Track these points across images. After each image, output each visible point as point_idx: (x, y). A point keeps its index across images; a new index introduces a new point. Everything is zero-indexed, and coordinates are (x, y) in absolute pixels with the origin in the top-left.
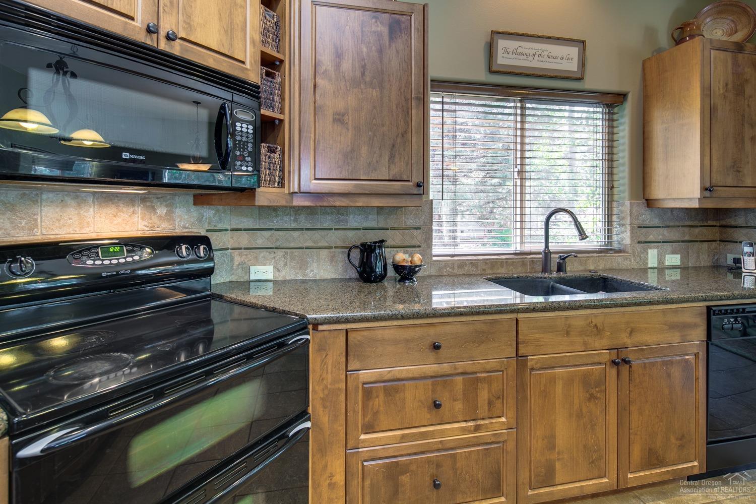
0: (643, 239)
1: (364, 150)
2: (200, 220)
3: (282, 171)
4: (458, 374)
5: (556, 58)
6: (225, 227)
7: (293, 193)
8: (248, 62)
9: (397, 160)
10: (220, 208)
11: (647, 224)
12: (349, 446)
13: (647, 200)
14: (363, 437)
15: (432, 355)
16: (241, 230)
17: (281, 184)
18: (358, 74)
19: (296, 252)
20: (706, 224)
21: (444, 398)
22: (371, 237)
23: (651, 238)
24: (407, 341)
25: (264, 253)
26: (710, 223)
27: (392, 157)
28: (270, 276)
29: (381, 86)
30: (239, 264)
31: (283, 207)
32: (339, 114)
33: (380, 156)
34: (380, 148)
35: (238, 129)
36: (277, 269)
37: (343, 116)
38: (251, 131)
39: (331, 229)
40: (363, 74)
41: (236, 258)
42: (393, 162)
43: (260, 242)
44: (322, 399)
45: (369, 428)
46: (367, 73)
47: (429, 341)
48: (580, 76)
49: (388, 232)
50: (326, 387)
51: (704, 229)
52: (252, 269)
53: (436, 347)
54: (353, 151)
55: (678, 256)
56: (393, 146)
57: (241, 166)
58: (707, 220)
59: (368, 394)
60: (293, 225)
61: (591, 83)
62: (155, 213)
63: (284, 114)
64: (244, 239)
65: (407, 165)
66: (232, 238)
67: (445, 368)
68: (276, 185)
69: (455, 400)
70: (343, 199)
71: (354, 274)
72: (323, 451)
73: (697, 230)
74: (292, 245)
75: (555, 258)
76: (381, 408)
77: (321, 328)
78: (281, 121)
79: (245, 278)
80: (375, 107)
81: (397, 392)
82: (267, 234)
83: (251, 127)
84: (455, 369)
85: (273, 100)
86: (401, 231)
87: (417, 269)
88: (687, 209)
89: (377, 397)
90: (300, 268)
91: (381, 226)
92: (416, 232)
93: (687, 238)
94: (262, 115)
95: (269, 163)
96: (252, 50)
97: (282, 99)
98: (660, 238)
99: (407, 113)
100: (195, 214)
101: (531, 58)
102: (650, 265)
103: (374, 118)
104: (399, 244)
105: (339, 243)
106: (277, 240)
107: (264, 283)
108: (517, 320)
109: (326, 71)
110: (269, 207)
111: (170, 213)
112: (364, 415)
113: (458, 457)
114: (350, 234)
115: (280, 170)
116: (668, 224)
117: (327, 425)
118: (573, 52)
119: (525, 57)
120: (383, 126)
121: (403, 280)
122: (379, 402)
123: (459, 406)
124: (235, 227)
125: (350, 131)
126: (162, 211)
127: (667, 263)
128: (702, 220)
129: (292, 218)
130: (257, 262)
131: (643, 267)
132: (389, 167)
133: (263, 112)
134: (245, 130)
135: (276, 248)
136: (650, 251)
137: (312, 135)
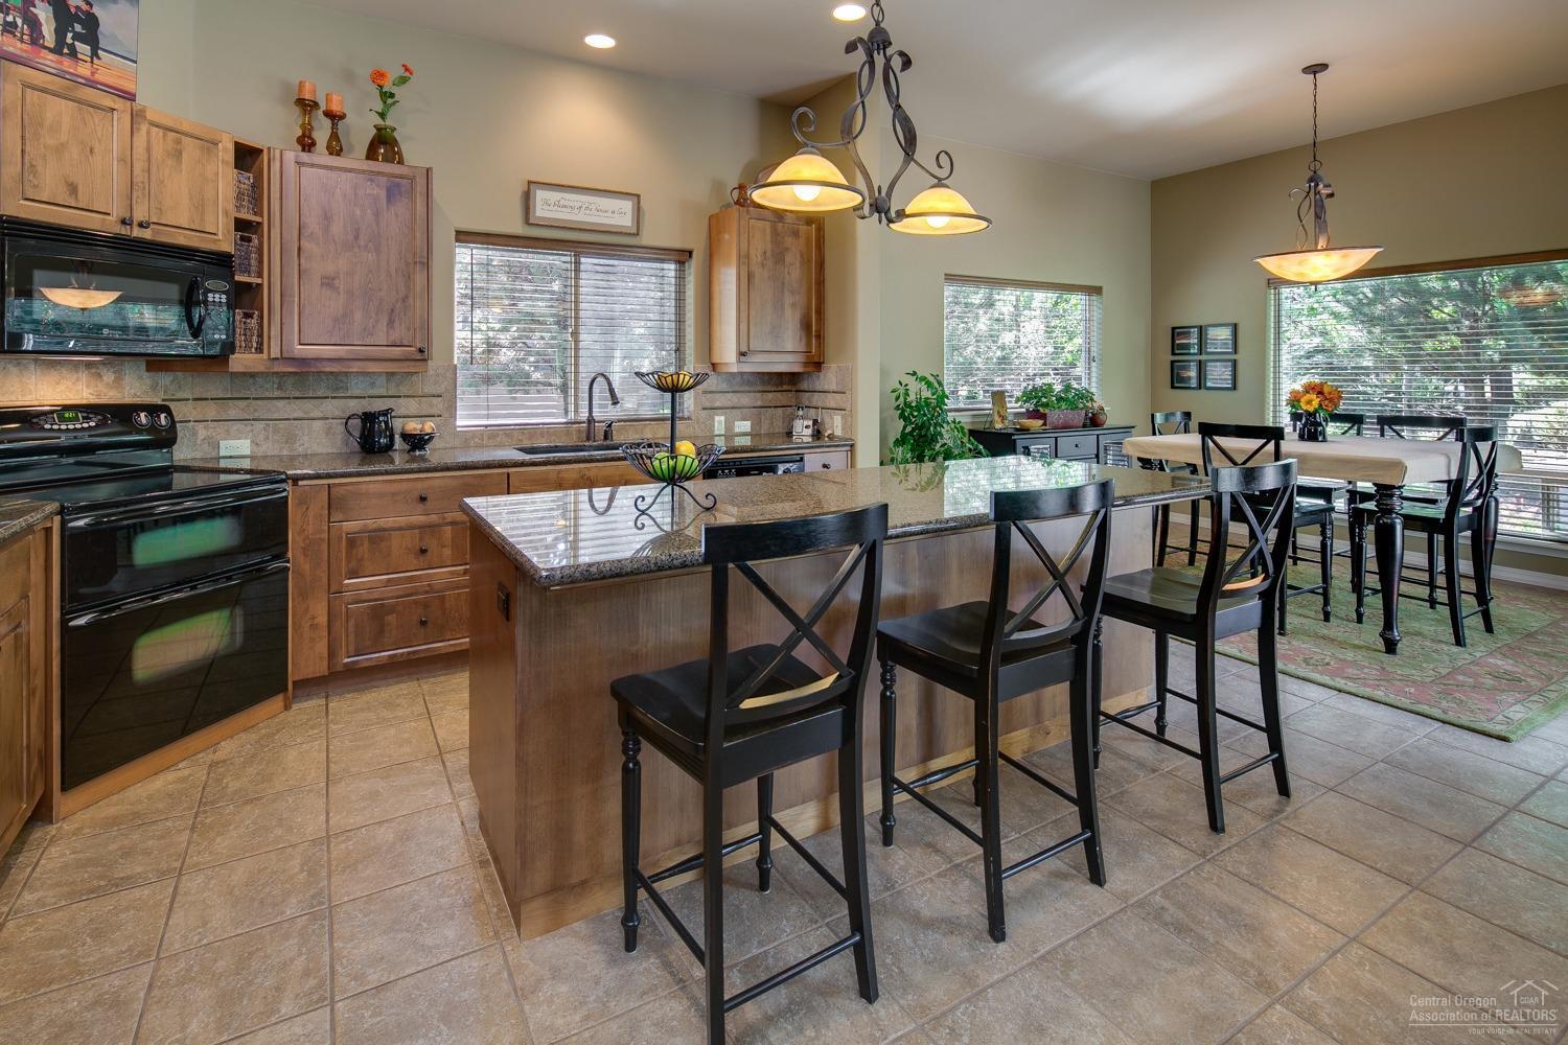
0: (708, 405)
1: (358, 316)
2: (154, 388)
3: (260, 336)
4: (447, 524)
5: (606, 212)
6: (185, 396)
7: (273, 359)
8: (220, 234)
9: (397, 324)
10: (180, 374)
11: (713, 389)
12: (332, 590)
13: (713, 364)
14: (347, 582)
15: (420, 507)
16: (206, 399)
17: (260, 350)
18: (351, 238)
19: (282, 424)
20: (780, 389)
21: (431, 543)
22: (377, 406)
23: (718, 404)
24: (394, 494)
25: (238, 425)
26: (785, 387)
27: (391, 323)
28: (247, 452)
29: (378, 251)
30: (205, 439)
31: (263, 373)
32: (326, 278)
33: (377, 321)
34: (377, 314)
35: (210, 299)
36: (255, 443)
37: (333, 280)
38: (224, 300)
39: (327, 398)
40: (357, 238)
41: (200, 432)
42: (392, 328)
43: (233, 413)
44: (304, 549)
45: (354, 574)
46: (361, 236)
47: (416, 494)
48: (635, 231)
49: (401, 400)
50: (307, 537)
51: (779, 394)
52: (222, 444)
53: (423, 499)
54: (345, 315)
55: (748, 423)
56: (392, 311)
57: (214, 334)
58: (781, 385)
59: (352, 542)
60: (277, 394)
61: (647, 239)
62: (102, 381)
63: (262, 278)
64: (211, 411)
65: (409, 329)
66: (195, 408)
67: (434, 518)
68: (253, 350)
69: (443, 547)
70: (334, 365)
71: (357, 447)
72: (303, 595)
73: (770, 395)
74: (275, 416)
75: (600, 428)
76: (366, 556)
77: (300, 483)
78: (259, 286)
79: (214, 454)
80: (370, 271)
81: (382, 541)
82: (242, 403)
83: (224, 296)
84: (444, 519)
85: (249, 265)
86: (417, 399)
87: (427, 437)
88: (759, 373)
89: (362, 545)
90: (287, 442)
91: (390, 393)
92: (435, 401)
93: (759, 404)
94: (237, 282)
95: (245, 329)
96: (225, 220)
97: (261, 262)
98: (730, 404)
99: (409, 278)
100: (148, 381)
101: (576, 211)
102: (716, 433)
103: (370, 282)
104: (415, 413)
105: (337, 413)
106: (256, 410)
107: (237, 460)
108: (508, 474)
109: (312, 233)
110: (244, 374)
111: (118, 379)
112: (348, 562)
113: (447, 597)
114: (352, 403)
115: (258, 336)
116: (736, 389)
117: (308, 573)
118: (627, 206)
119: (569, 210)
120: (380, 290)
121: (413, 449)
122: (364, 549)
123: (447, 552)
124: (198, 396)
125: (341, 296)
126: (109, 376)
127: (737, 430)
128: (777, 386)
129: (275, 386)
130: (228, 436)
131: (708, 434)
132: (388, 332)
133: (237, 278)
134: (217, 300)
135: (254, 420)
136: (717, 418)
137: (296, 299)
